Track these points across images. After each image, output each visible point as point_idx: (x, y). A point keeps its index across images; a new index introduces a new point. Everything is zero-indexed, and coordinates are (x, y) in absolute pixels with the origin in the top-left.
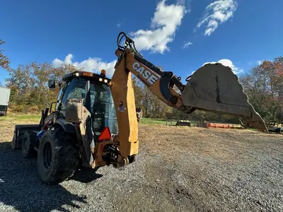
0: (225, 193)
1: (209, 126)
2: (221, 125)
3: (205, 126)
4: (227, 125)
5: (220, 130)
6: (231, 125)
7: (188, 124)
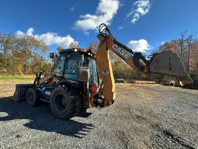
0: (159, 116)
1: (135, 82)
2: (142, 82)
3: (132, 83)
4: (145, 82)
5: (141, 85)
6: (147, 82)
7: (123, 82)
